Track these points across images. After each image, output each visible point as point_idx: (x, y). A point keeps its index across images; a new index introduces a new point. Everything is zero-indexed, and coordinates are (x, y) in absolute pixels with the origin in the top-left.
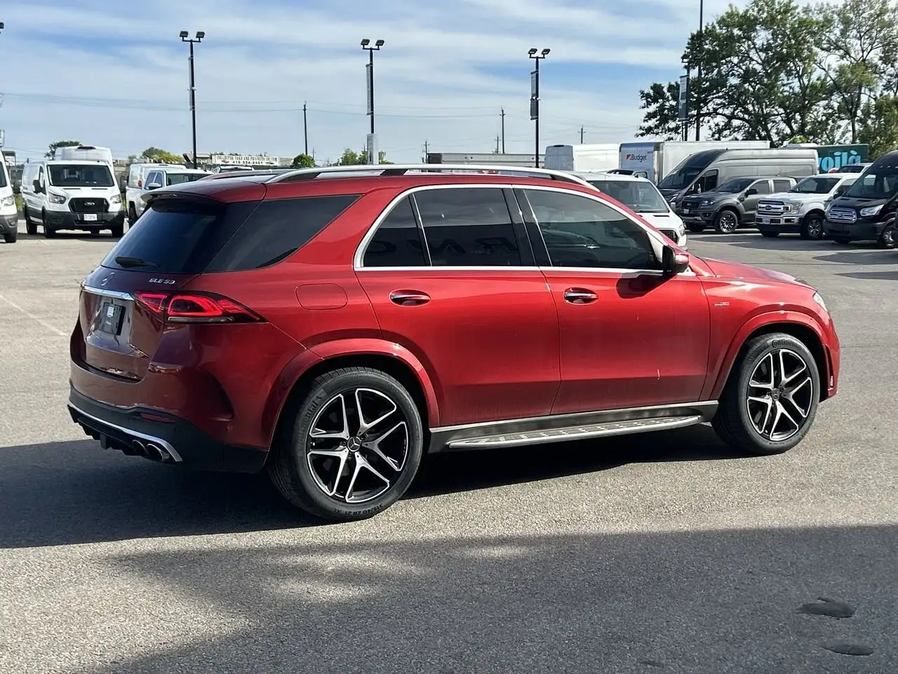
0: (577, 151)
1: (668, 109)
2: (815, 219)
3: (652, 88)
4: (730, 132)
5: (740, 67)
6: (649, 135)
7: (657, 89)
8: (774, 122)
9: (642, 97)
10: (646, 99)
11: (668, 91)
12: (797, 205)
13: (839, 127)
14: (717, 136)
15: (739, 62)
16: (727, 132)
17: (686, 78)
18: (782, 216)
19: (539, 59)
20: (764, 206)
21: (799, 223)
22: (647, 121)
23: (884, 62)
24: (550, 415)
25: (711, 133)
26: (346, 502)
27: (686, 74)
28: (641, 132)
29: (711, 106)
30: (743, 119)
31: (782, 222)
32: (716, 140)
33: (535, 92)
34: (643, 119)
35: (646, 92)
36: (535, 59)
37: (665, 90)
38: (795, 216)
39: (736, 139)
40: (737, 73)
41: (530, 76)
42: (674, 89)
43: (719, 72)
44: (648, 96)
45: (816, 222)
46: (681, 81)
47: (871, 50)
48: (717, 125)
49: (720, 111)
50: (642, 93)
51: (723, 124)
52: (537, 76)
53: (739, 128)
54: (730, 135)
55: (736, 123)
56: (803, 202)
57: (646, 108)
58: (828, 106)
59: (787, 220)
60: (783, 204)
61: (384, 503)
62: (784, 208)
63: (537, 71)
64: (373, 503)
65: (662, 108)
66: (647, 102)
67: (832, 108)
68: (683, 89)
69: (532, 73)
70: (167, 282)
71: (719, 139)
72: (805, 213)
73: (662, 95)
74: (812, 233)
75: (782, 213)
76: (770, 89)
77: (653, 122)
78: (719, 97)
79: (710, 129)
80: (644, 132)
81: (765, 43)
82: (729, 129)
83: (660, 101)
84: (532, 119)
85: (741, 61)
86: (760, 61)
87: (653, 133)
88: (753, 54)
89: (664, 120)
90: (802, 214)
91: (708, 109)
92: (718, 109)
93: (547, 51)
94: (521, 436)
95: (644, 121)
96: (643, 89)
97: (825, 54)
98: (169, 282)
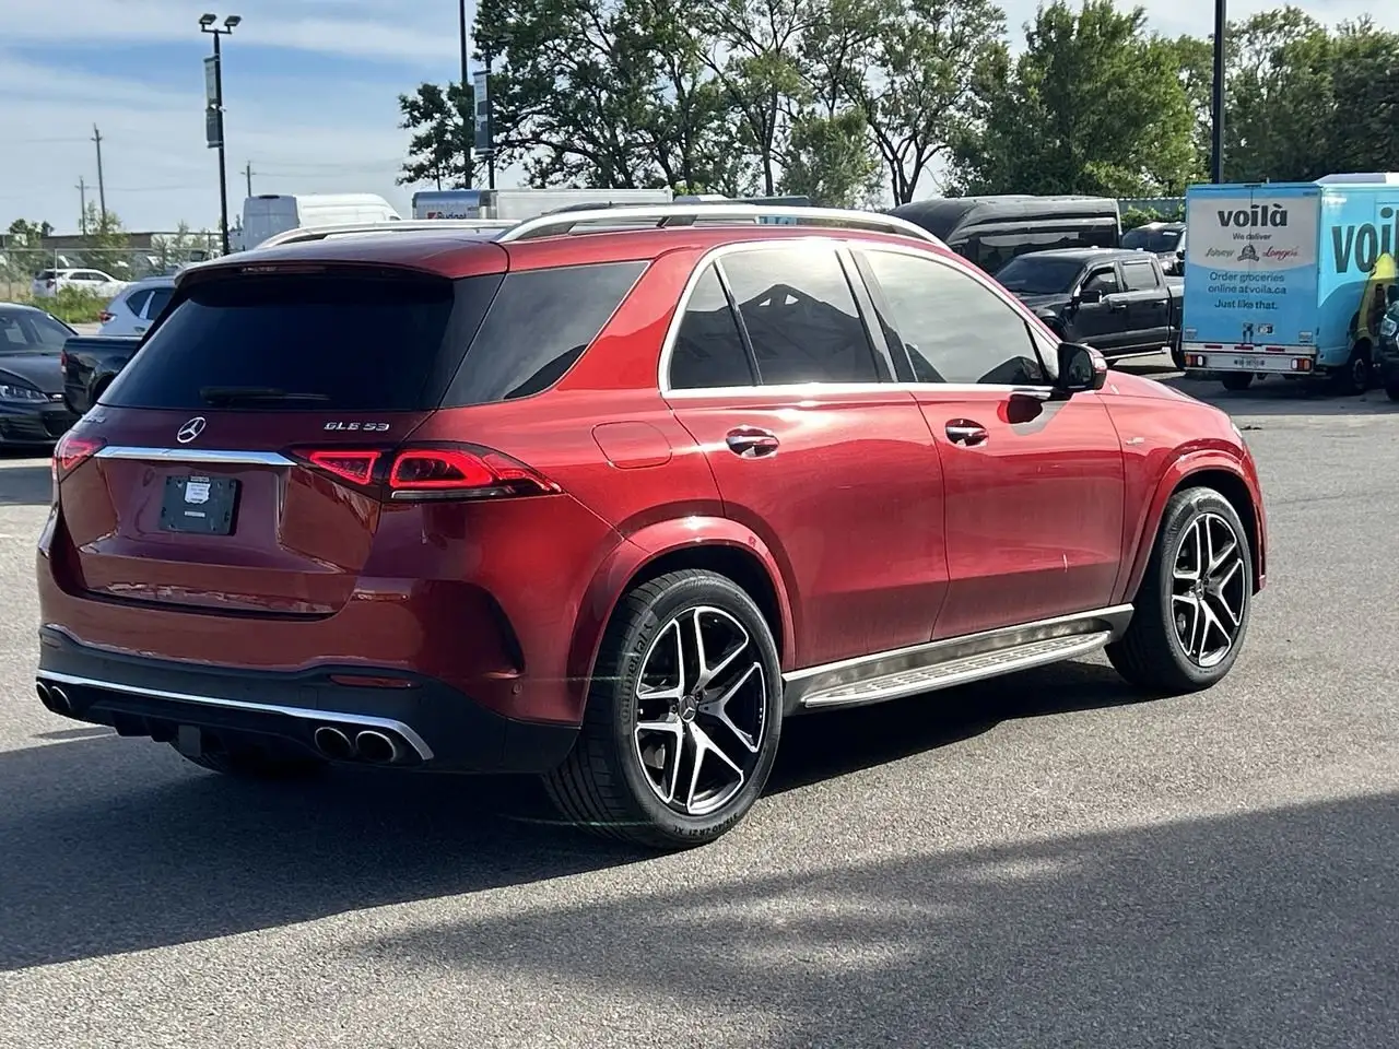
0: (305, 207)
1: (451, 132)
3: (420, 92)
4: (565, 176)
5: (571, 59)
6: (421, 179)
7: (429, 93)
8: (639, 157)
9: (404, 107)
10: (410, 113)
11: (450, 99)
13: (747, 165)
14: (538, 181)
15: (569, 50)
16: (558, 176)
17: (484, 76)
19: (220, 35)
22: (414, 152)
23: (806, 55)
24: (931, 641)
25: (528, 176)
26: (688, 814)
27: (485, 68)
28: (407, 174)
29: (527, 128)
30: (584, 152)
32: (537, 187)
33: (214, 96)
34: (408, 149)
35: (410, 99)
36: (213, 35)
37: (444, 97)
39: (576, 187)
40: (568, 70)
41: (204, 65)
42: (463, 94)
43: (535, 66)
44: (414, 106)
46: (476, 82)
47: (789, 33)
48: (538, 162)
49: (544, 137)
50: (404, 100)
51: (548, 160)
52: (218, 65)
53: (580, 167)
54: (564, 181)
55: (572, 158)
57: (412, 128)
58: (722, 130)
61: (738, 810)
63: (218, 57)
64: (726, 812)
65: (440, 130)
66: (412, 117)
67: (729, 133)
68: (480, 95)
69: (207, 61)
70: (370, 427)
71: (543, 186)
73: (440, 107)
76: (630, 97)
77: (425, 156)
78: (539, 112)
79: (526, 169)
80: (412, 174)
81: (616, 17)
82: (561, 169)
83: (437, 116)
84: (210, 146)
85: (571, 48)
86: (606, 48)
87: (428, 177)
88: (593, 35)
89: (444, 152)
91: (520, 134)
92: (541, 133)
93: (233, 21)
94: (895, 680)
95: (412, 152)
96: (405, 94)
97: (709, 39)
98: (377, 427)
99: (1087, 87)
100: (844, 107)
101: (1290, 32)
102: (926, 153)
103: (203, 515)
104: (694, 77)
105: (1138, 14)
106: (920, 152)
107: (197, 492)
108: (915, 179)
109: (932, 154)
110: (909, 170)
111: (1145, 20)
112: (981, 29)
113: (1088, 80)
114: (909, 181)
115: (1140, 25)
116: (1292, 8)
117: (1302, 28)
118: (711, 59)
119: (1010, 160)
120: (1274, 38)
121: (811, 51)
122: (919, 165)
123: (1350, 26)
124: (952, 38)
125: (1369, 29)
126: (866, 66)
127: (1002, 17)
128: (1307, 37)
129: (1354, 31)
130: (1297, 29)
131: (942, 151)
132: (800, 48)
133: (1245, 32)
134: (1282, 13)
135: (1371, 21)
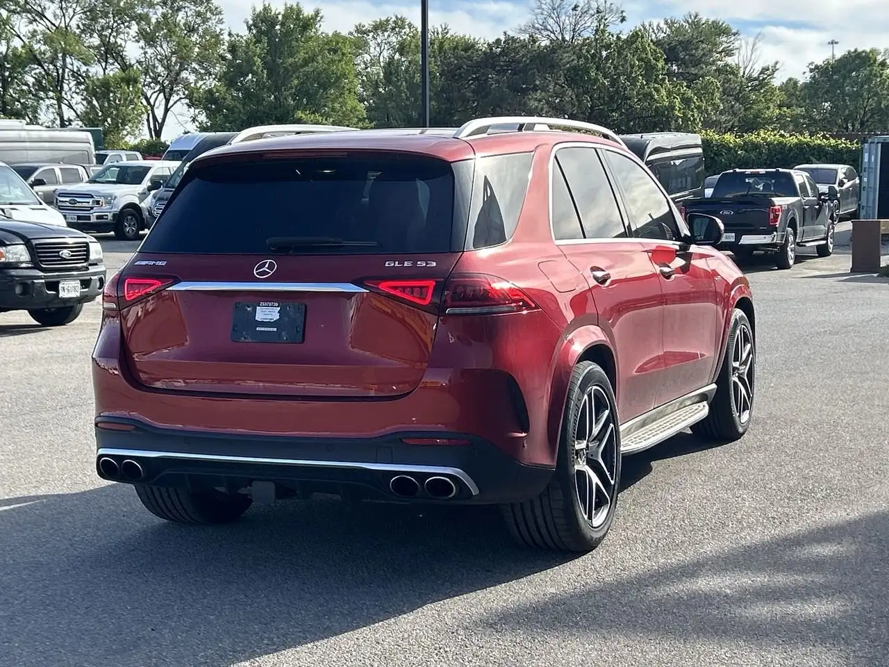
2: (129, 215)
12: (110, 199)
18: (91, 211)
20: (68, 199)
21: (114, 220)
23: (83, 32)
31: (93, 220)
38: (109, 212)
45: (132, 219)
47: (73, 16)
56: (116, 195)
59: (98, 217)
60: (92, 197)
62: (93, 202)
70: (422, 264)
72: (120, 208)
74: (128, 232)
75: (92, 208)
90: (116, 209)
97: (15, 18)
98: (427, 264)
99: (291, 60)
100: (113, 70)
101: (400, 32)
102: (171, 102)
103: (275, 330)
104: (8, 43)
105: (317, 15)
106: (167, 101)
107: (267, 313)
108: (164, 120)
109: (175, 103)
110: (159, 113)
111: (321, 18)
112: (205, 20)
113: (291, 56)
114: (160, 121)
115: (319, 21)
116: (399, 17)
117: (407, 30)
118: (18, 32)
119: (244, 108)
120: (389, 36)
121: (87, 29)
122: (167, 110)
123: (436, 30)
124: (185, 25)
125: (447, 33)
126: (126, 41)
127: (220, 13)
128: (410, 36)
129: (438, 33)
130: (403, 31)
131: (183, 101)
132: (78, 27)
133: (369, 31)
134: (393, 20)
135: (448, 28)
